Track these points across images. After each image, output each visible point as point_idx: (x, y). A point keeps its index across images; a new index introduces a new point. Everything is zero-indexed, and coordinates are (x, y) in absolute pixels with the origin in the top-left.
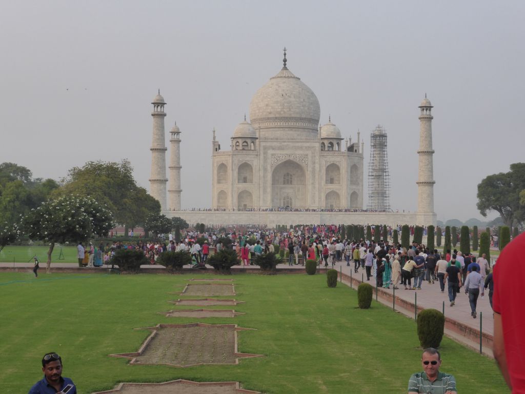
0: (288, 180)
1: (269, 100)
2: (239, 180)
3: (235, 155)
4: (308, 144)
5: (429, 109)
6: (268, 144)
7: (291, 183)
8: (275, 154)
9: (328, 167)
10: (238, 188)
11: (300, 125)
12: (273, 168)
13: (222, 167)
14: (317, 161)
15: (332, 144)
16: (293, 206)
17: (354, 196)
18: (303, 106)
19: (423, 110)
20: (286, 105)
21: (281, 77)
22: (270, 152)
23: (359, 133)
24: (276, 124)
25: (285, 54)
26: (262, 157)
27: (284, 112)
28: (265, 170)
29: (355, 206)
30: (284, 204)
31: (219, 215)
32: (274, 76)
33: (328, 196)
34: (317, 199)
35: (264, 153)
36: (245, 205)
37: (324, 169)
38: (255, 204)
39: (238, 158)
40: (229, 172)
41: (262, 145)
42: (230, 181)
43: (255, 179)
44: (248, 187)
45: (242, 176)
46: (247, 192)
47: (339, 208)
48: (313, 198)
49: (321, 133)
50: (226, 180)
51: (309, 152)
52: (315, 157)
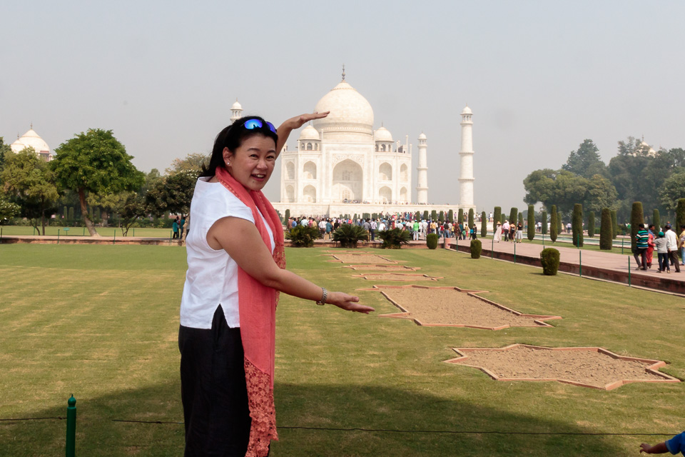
0: (346, 176)
2: (304, 176)
4: (364, 146)
5: (469, 116)
6: (330, 145)
7: (349, 180)
8: (336, 154)
9: (381, 165)
10: (303, 183)
11: (357, 129)
12: (334, 167)
13: (290, 166)
14: (372, 160)
15: (384, 146)
16: (351, 198)
17: (404, 191)
18: (359, 113)
19: (464, 117)
20: (344, 112)
21: (340, 88)
22: (332, 152)
24: (336, 129)
27: (343, 119)
28: (327, 167)
29: (404, 199)
30: (343, 197)
33: (381, 191)
34: (371, 193)
35: (326, 153)
36: (309, 198)
37: (379, 166)
38: (318, 197)
39: (304, 157)
40: (295, 169)
41: (324, 146)
42: (297, 177)
43: (318, 176)
44: (312, 182)
45: (307, 173)
46: (311, 186)
47: (391, 201)
48: (368, 191)
49: (376, 137)
50: (294, 176)
51: (365, 153)
52: (370, 157)
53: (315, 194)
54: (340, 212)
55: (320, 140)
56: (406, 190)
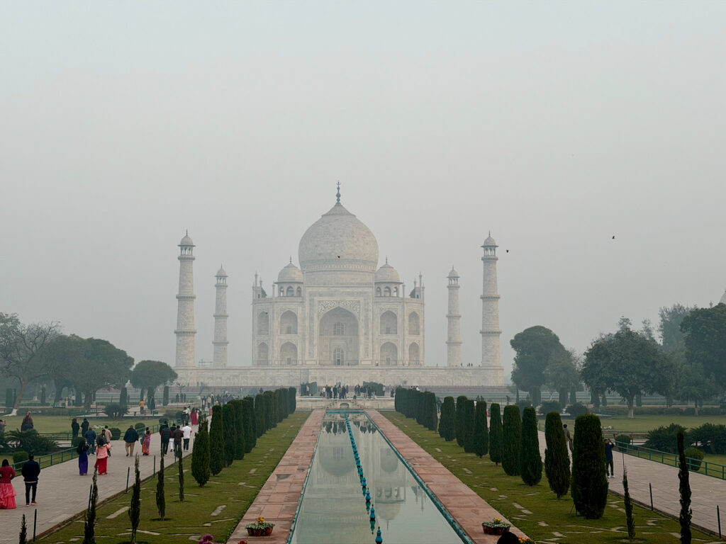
0: (338, 330)
2: (281, 330)
3: (276, 302)
4: (360, 290)
5: (493, 248)
6: (315, 290)
7: (343, 334)
8: (322, 301)
9: (382, 316)
10: (280, 340)
11: (354, 267)
12: (321, 317)
13: (263, 317)
14: (371, 308)
15: (389, 289)
16: (345, 359)
17: (414, 348)
18: (357, 246)
19: (487, 250)
20: (337, 245)
21: (333, 214)
22: (317, 299)
23: (420, 276)
24: (326, 267)
25: (338, 188)
26: (307, 304)
27: (336, 254)
28: (312, 319)
29: (415, 359)
30: (335, 358)
32: (325, 213)
33: (383, 348)
34: (370, 351)
35: (310, 300)
36: (289, 360)
37: (379, 316)
38: (299, 358)
39: (281, 305)
40: (270, 322)
41: (307, 291)
42: (272, 331)
43: (299, 330)
44: (292, 338)
45: (285, 326)
46: (291, 344)
47: (396, 361)
48: (366, 350)
49: (376, 277)
50: (268, 331)
51: (361, 299)
52: (368, 303)
53: (297, 356)
54: (322, 378)
55: (302, 283)
56: (418, 347)
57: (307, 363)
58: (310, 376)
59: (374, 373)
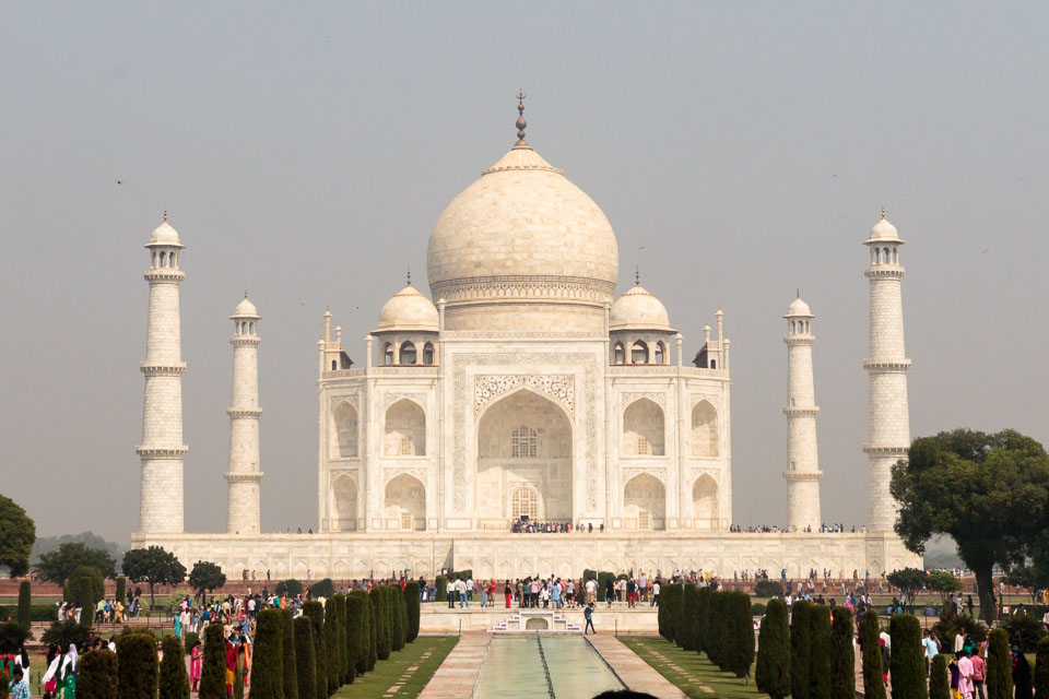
0: (524, 446)
1: (474, 229)
2: (387, 447)
3: (376, 378)
4: (573, 349)
5: (893, 247)
6: (465, 349)
7: (534, 455)
8: (484, 376)
9: (630, 408)
10: (385, 469)
11: (559, 295)
12: (481, 415)
13: (344, 414)
14: (600, 392)
15: (643, 346)
16: (539, 516)
17: (705, 488)
18: (566, 245)
19: (877, 251)
20: (519, 242)
21: (508, 168)
22: (472, 370)
24: (494, 294)
25: (521, 109)
27: (515, 261)
28: (459, 418)
30: (515, 512)
31: (323, 544)
33: (631, 488)
34: (600, 496)
35: (456, 375)
37: (621, 412)
38: (431, 512)
39: (384, 387)
40: (360, 425)
41: (447, 350)
42: (365, 449)
43: (431, 445)
44: (414, 465)
45: (396, 436)
46: (411, 479)
47: (663, 519)
48: (591, 491)
49: (612, 318)
50: (356, 447)
51: (577, 370)
52: (593, 381)
53: (422, 505)
54: (487, 562)
55: (437, 333)
56: (715, 486)
57: (451, 524)
58: (455, 556)
59: (611, 549)
